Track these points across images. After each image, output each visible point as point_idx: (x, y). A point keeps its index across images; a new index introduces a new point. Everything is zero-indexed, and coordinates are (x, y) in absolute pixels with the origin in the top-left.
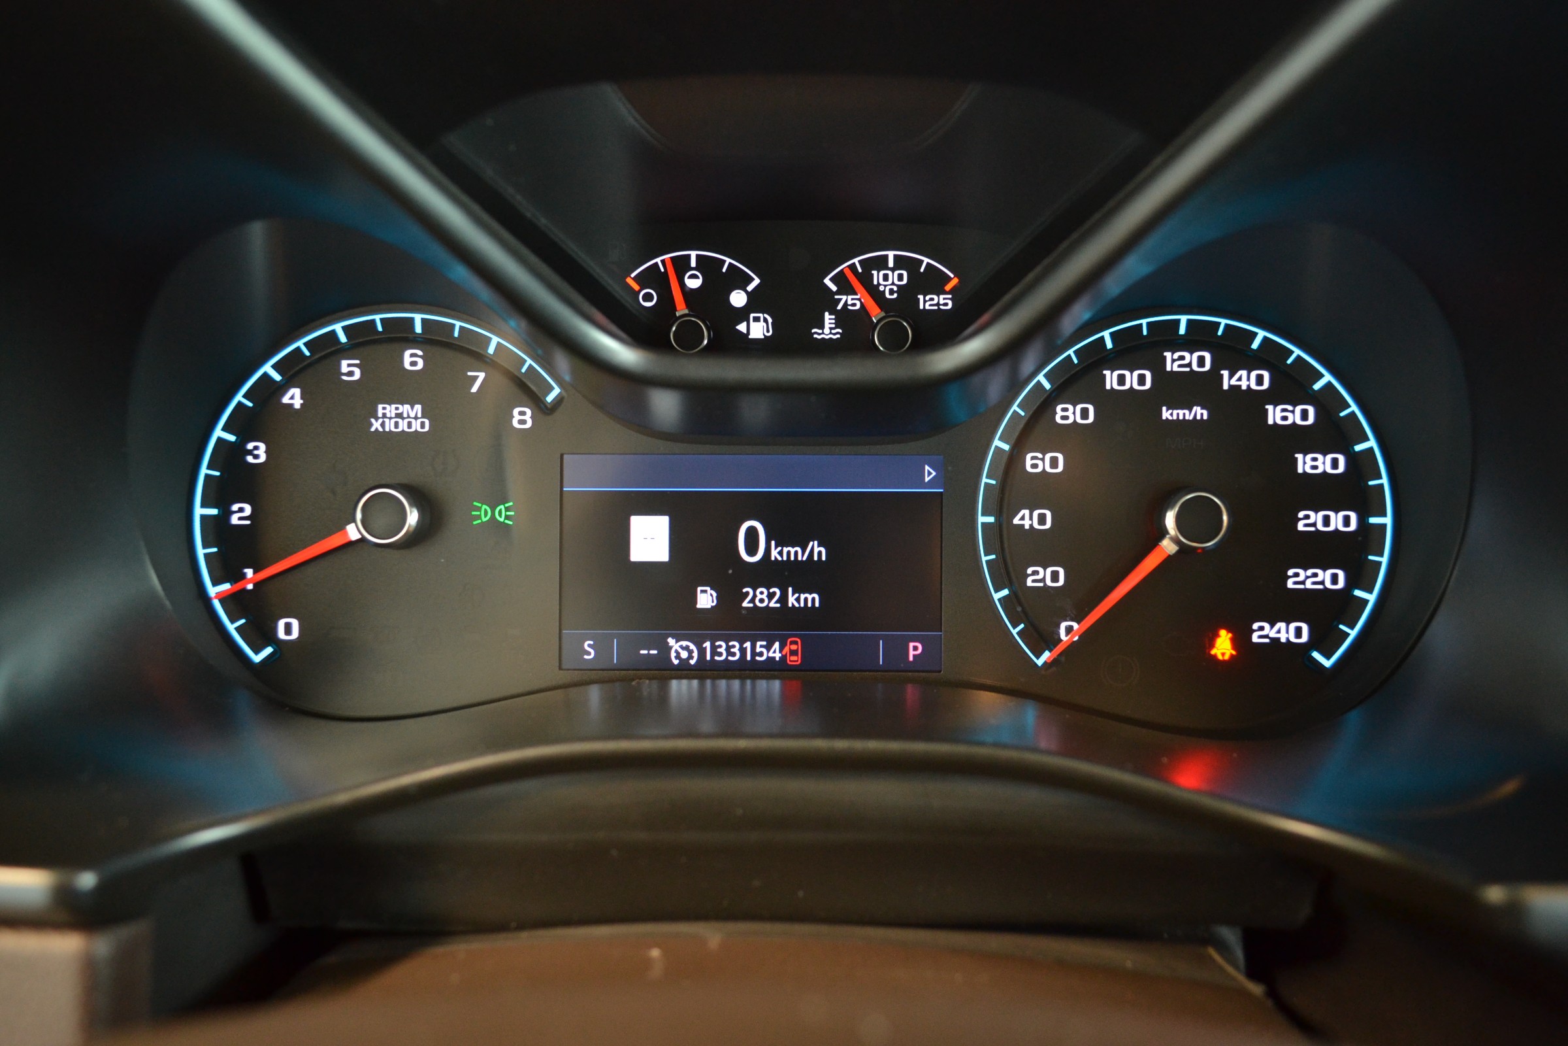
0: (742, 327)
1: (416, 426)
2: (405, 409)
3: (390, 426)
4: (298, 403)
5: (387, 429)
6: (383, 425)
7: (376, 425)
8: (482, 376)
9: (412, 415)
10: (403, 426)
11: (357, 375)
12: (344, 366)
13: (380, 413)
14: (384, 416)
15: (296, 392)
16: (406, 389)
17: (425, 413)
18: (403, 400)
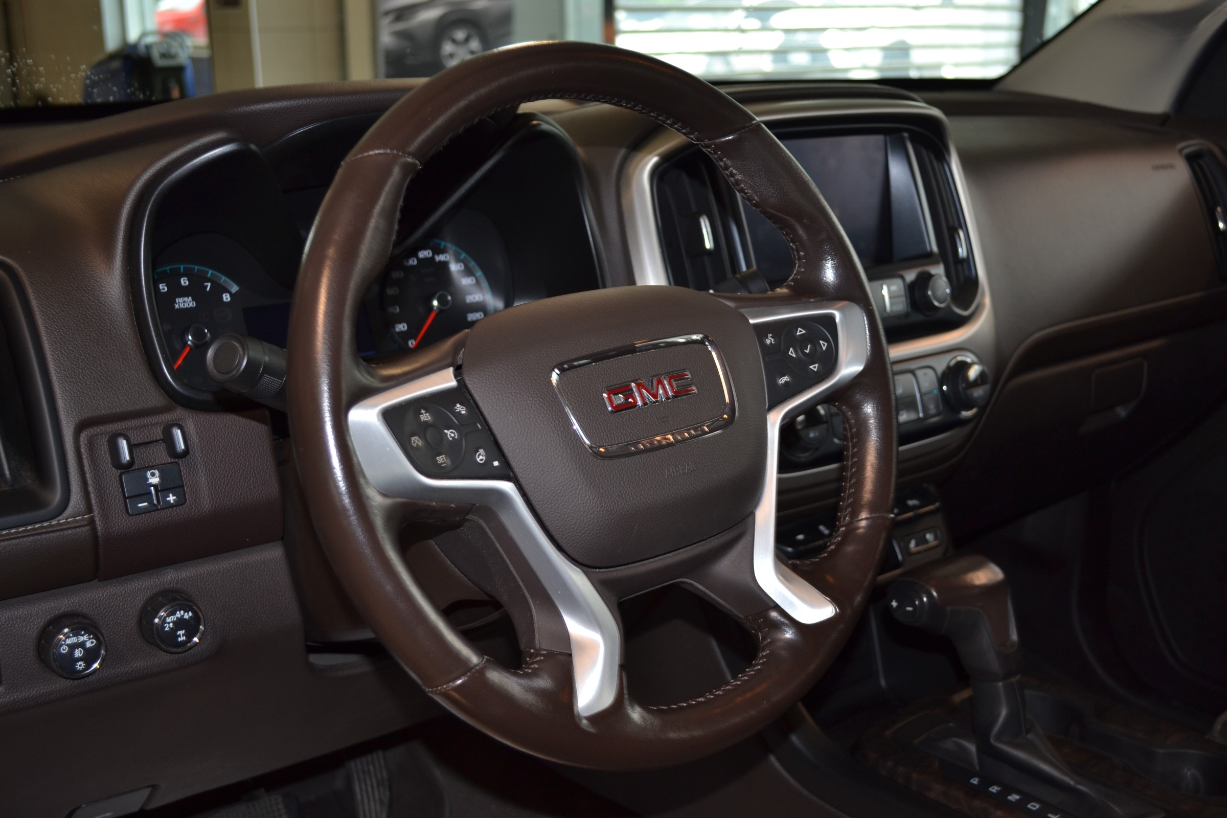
1: (191, 305)
2: (186, 299)
3: (182, 306)
5: (181, 307)
6: (179, 305)
7: (177, 306)
8: (210, 284)
9: (189, 301)
10: (186, 305)
11: (166, 289)
12: (161, 287)
13: (177, 302)
14: (179, 303)
16: (184, 292)
17: (193, 300)
18: (184, 296)
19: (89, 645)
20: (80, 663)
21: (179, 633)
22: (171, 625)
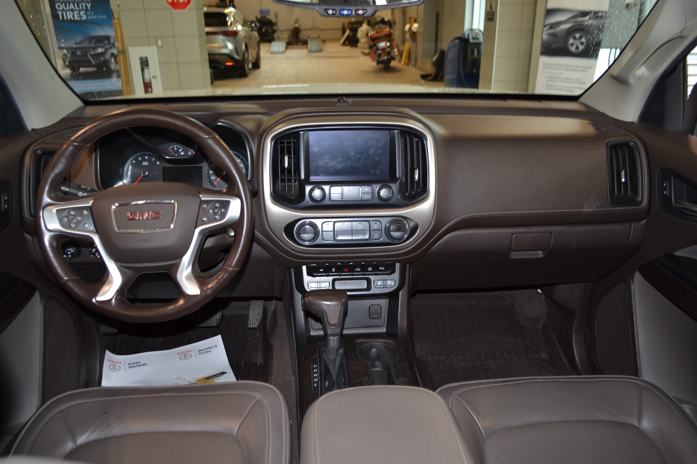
0: (181, 153)
1: (147, 164)
3: (144, 164)
4: (134, 162)
7: (143, 164)
8: (154, 159)
10: (146, 164)
11: (141, 159)
12: (139, 158)
15: (134, 161)
16: (146, 160)
17: (148, 163)
18: (146, 162)
19: (72, 251)
20: (70, 255)
21: (96, 254)
22: (94, 251)
